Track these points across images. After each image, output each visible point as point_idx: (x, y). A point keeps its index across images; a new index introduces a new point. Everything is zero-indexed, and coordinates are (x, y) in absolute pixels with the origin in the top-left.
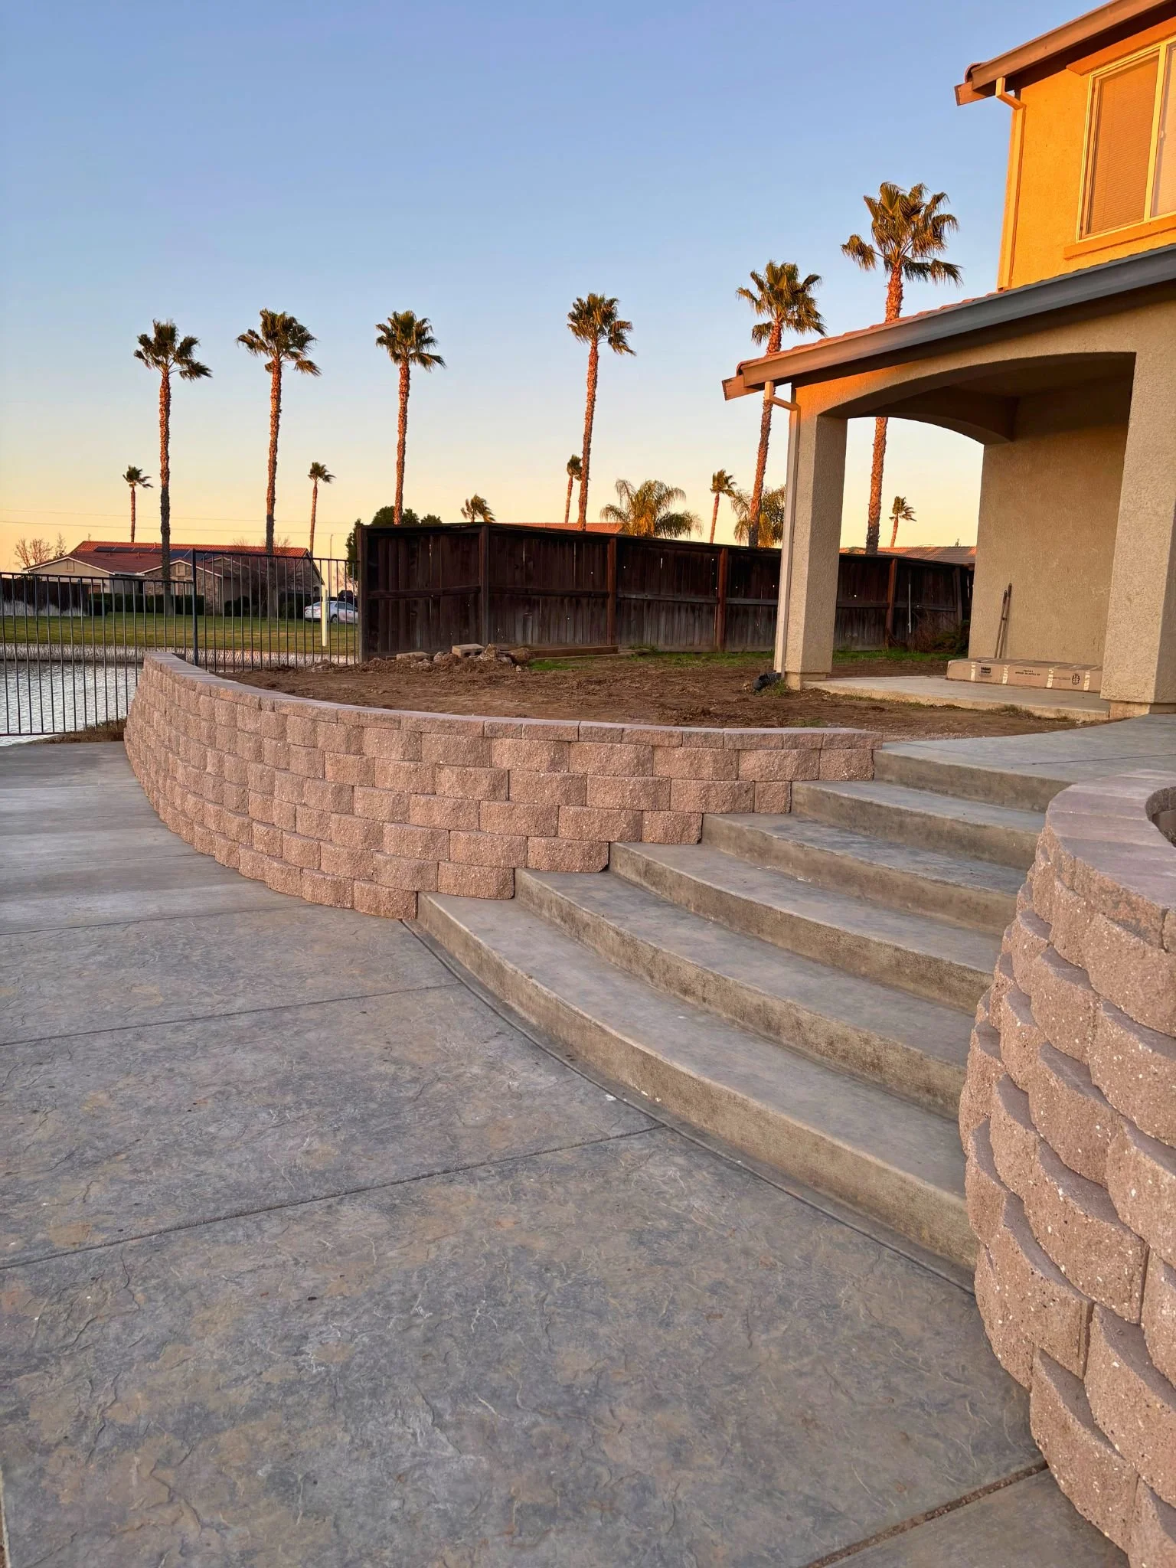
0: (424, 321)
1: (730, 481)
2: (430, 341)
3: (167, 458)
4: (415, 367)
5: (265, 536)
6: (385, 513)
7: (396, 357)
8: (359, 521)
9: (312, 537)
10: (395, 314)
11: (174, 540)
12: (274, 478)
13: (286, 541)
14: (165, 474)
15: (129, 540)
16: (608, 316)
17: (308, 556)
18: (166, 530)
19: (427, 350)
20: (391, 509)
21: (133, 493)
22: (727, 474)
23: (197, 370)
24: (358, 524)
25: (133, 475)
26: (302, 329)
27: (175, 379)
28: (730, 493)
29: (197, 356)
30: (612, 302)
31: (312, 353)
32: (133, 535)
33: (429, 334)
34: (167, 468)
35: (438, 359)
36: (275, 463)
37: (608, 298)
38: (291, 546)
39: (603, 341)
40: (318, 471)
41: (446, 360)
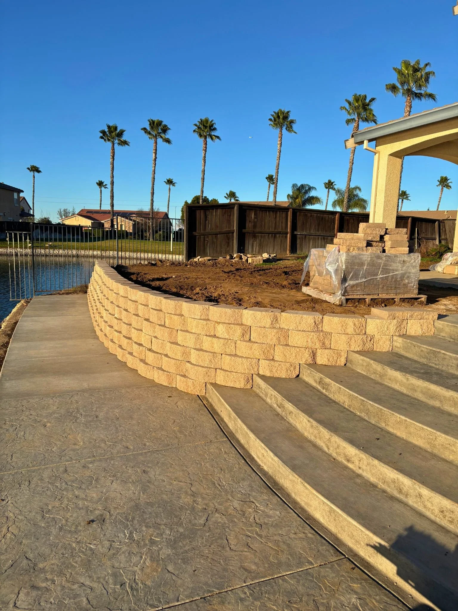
0: (212, 121)
1: (334, 184)
2: (215, 129)
3: (113, 177)
4: (209, 140)
5: (150, 207)
6: (197, 199)
7: (201, 136)
8: (186, 201)
9: (168, 207)
10: (201, 119)
11: (115, 208)
12: (154, 184)
13: (158, 209)
14: (112, 183)
15: (99, 209)
16: (286, 118)
17: (166, 215)
18: (112, 206)
19: (213, 133)
20: (199, 196)
21: (101, 191)
22: (332, 181)
23: (125, 143)
24: (186, 202)
25: (100, 184)
26: (165, 126)
27: (116, 146)
28: (334, 189)
29: (124, 138)
30: (288, 112)
31: (169, 135)
32: (100, 207)
33: (215, 126)
34: (113, 181)
35: (218, 137)
36: (154, 178)
37: (286, 111)
38: (160, 211)
39: (284, 128)
40: (170, 182)
41: (221, 137)
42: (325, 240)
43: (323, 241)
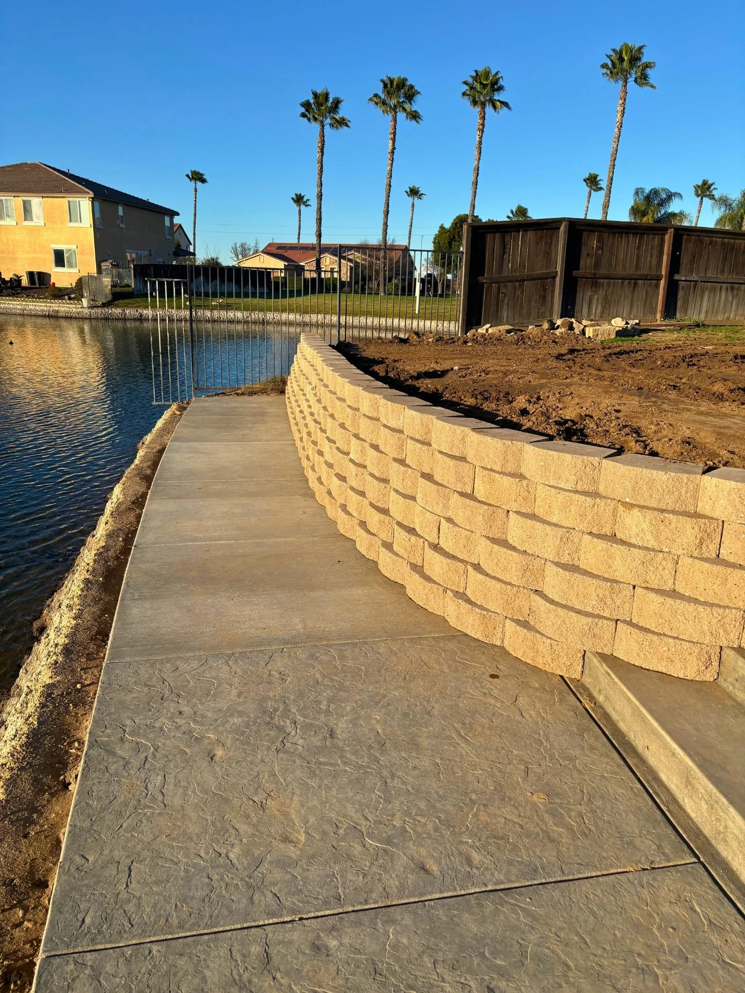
0: (497, 73)
1: (712, 188)
2: (501, 88)
3: (321, 185)
4: (489, 109)
5: (381, 237)
6: (460, 221)
7: (475, 103)
8: (442, 225)
9: (410, 237)
10: (476, 71)
11: (325, 241)
12: (389, 196)
13: (393, 241)
14: (320, 196)
15: (296, 241)
16: (635, 59)
17: (406, 250)
18: (319, 236)
19: (497, 96)
20: (467, 215)
21: (300, 210)
22: (710, 182)
23: (342, 122)
24: (442, 227)
25: (299, 200)
26: (412, 87)
27: (327, 128)
28: (712, 197)
29: (342, 113)
30: (641, 48)
31: (417, 105)
32: (299, 238)
33: (501, 82)
34: (321, 193)
35: (505, 104)
36: (390, 186)
37: (637, 46)
38: (396, 244)
39: (631, 80)
40: (414, 192)
41: (511, 105)
42: (735, 292)
43: (729, 292)
